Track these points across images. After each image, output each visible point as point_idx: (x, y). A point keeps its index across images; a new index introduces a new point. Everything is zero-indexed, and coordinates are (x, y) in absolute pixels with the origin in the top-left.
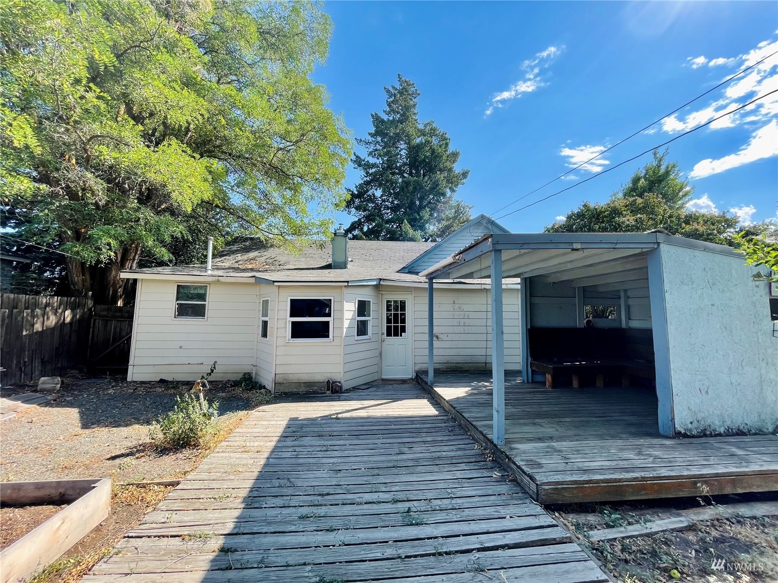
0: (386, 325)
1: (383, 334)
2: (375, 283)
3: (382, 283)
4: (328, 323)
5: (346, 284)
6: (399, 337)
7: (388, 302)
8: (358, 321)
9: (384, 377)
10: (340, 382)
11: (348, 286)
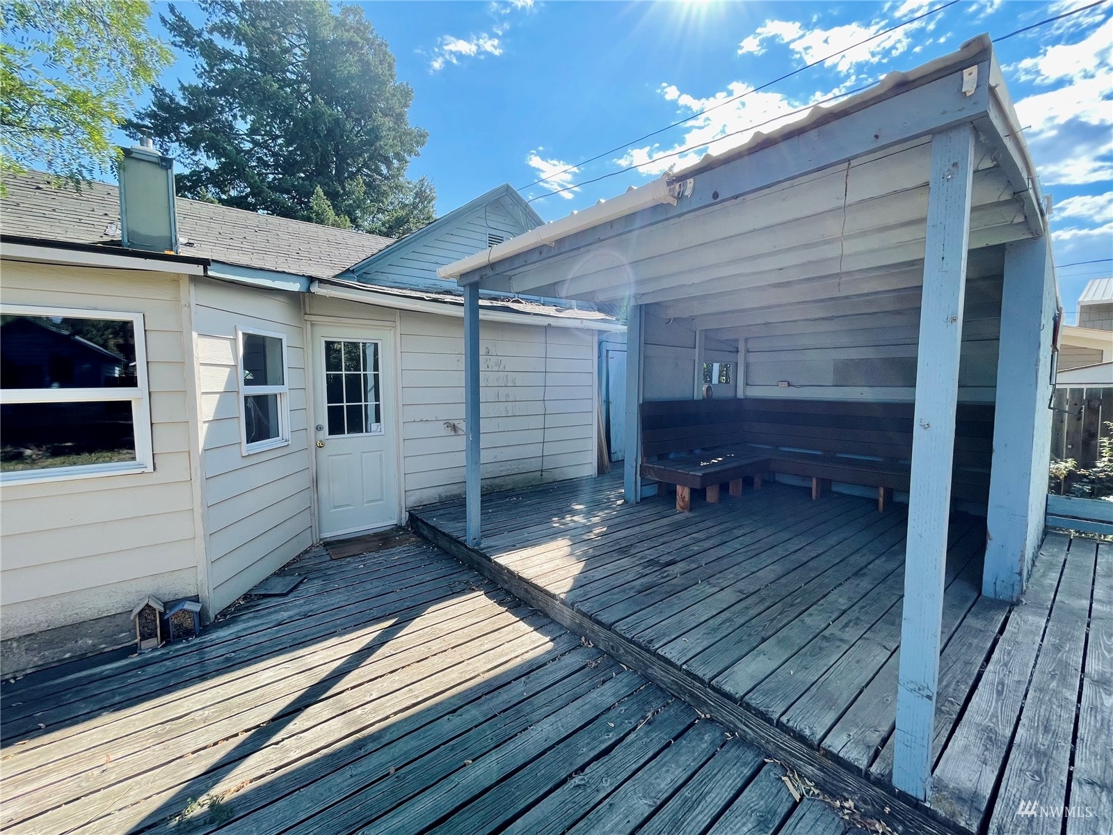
0: (326, 405)
1: (319, 428)
2: (295, 287)
3: (315, 288)
4: (125, 407)
5: (198, 270)
6: (364, 434)
7: (329, 345)
8: (246, 398)
9: (328, 534)
10: (196, 599)
11: (206, 281)
